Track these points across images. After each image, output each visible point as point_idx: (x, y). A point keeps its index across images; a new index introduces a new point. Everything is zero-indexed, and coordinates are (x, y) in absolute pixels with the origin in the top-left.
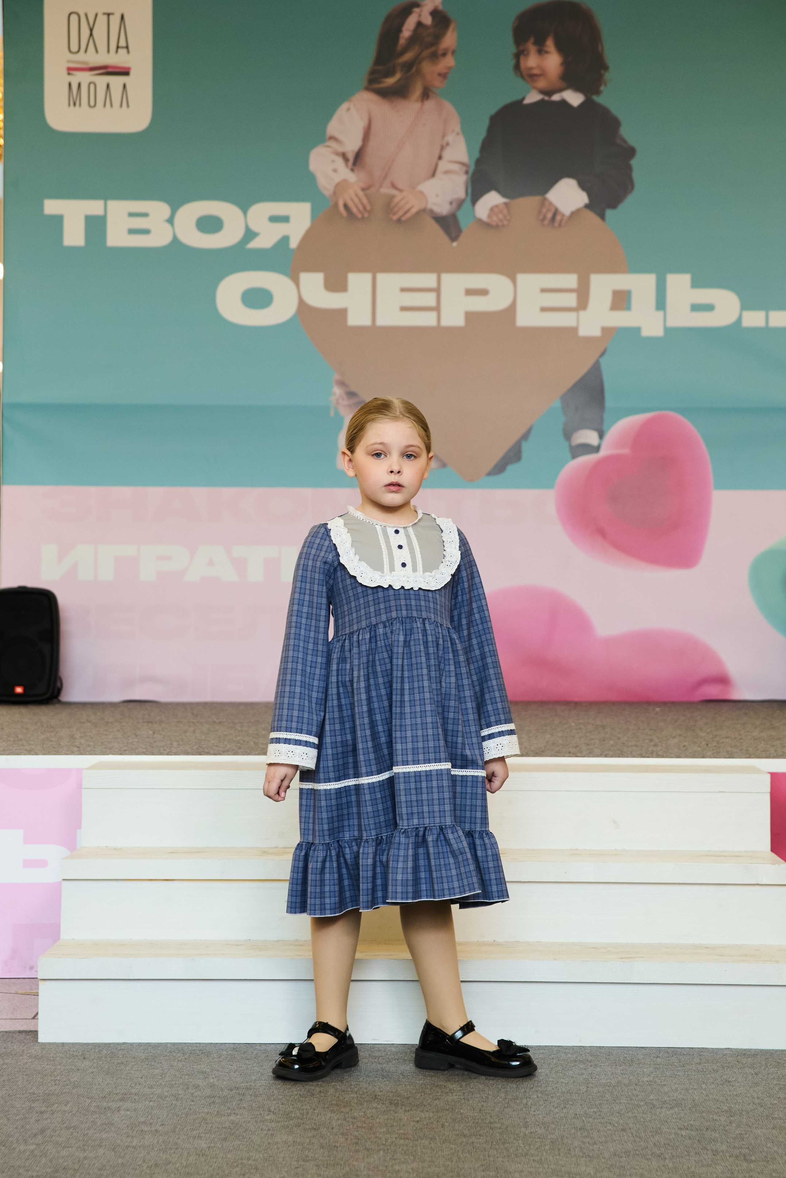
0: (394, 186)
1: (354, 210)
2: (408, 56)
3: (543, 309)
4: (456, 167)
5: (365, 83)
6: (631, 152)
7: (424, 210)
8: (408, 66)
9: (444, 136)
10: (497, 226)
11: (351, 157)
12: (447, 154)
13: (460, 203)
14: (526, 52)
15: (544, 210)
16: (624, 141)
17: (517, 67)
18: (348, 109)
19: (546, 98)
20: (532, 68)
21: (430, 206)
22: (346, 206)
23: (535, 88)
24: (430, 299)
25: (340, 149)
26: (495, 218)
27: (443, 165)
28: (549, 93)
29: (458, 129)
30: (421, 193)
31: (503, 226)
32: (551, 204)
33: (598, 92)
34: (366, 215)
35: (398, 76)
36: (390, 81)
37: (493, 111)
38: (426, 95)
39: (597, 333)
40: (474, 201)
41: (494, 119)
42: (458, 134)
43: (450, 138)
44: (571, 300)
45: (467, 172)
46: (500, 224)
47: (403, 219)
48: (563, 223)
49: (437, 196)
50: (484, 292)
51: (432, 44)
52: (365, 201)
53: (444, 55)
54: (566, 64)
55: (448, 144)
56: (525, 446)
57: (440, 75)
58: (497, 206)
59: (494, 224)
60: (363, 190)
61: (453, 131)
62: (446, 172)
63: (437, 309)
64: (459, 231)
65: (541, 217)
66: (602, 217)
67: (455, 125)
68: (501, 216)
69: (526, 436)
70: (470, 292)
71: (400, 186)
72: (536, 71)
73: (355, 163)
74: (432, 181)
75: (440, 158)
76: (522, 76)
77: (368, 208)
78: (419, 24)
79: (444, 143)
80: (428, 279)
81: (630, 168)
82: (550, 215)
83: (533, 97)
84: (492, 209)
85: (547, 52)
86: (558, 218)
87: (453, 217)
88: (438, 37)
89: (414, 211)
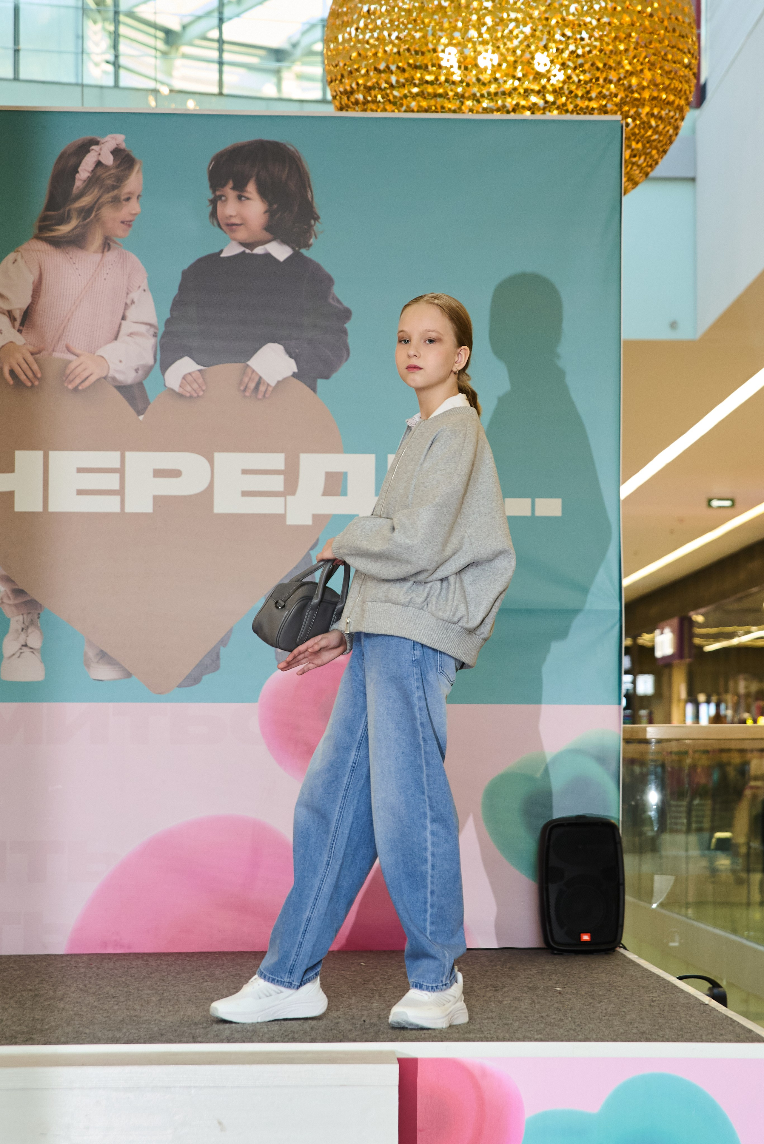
0: (69, 350)
1: (23, 377)
2: (86, 201)
3: (245, 494)
4: (143, 329)
5: (36, 231)
6: (346, 314)
7: (105, 378)
8: (86, 212)
9: (128, 294)
10: (191, 397)
11: (18, 315)
12: (131, 314)
13: (148, 371)
14: (223, 198)
15: (246, 379)
16: (339, 302)
17: (214, 214)
18: (16, 260)
19: (248, 251)
20: (231, 216)
21: (111, 373)
22: (12, 372)
23: (234, 239)
24: (112, 481)
25: (6, 307)
26: (189, 388)
27: (127, 327)
28: (250, 245)
29: (145, 285)
30: (103, 357)
31: (198, 396)
32: (253, 371)
33: (308, 246)
34: (36, 383)
35: (74, 223)
36: (64, 229)
37: (186, 267)
38: (107, 245)
39: (309, 522)
40: (164, 369)
41: (186, 275)
42: (144, 290)
43: (135, 295)
44: (277, 483)
45: (155, 335)
46: (195, 395)
47: (80, 388)
48: (267, 396)
49: (121, 361)
50: (176, 473)
51: (114, 187)
52: (35, 367)
53: (128, 199)
54: (270, 213)
55: (133, 302)
56: (224, 652)
57: (123, 222)
58: (190, 374)
59: (188, 395)
60: (32, 354)
61: (139, 287)
62: (131, 335)
63: (121, 492)
64: (147, 403)
65: (242, 388)
66: (314, 388)
67: (141, 279)
68: (195, 386)
69: (224, 641)
70: (158, 473)
71: (78, 351)
72: (234, 220)
73: (22, 324)
74: (116, 343)
75: (124, 318)
76: (219, 226)
77: (39, 375)
78: (99, 164)
79: (129, 302)
80: (111, 458)
81: (345, 332)
82: (252, 385)
83: (232, 250)
84: (184, 378)
85: (248, 199)
86: (262, 388)
87: (140, 385)
88: (120, 180)
89: (93, 378)
